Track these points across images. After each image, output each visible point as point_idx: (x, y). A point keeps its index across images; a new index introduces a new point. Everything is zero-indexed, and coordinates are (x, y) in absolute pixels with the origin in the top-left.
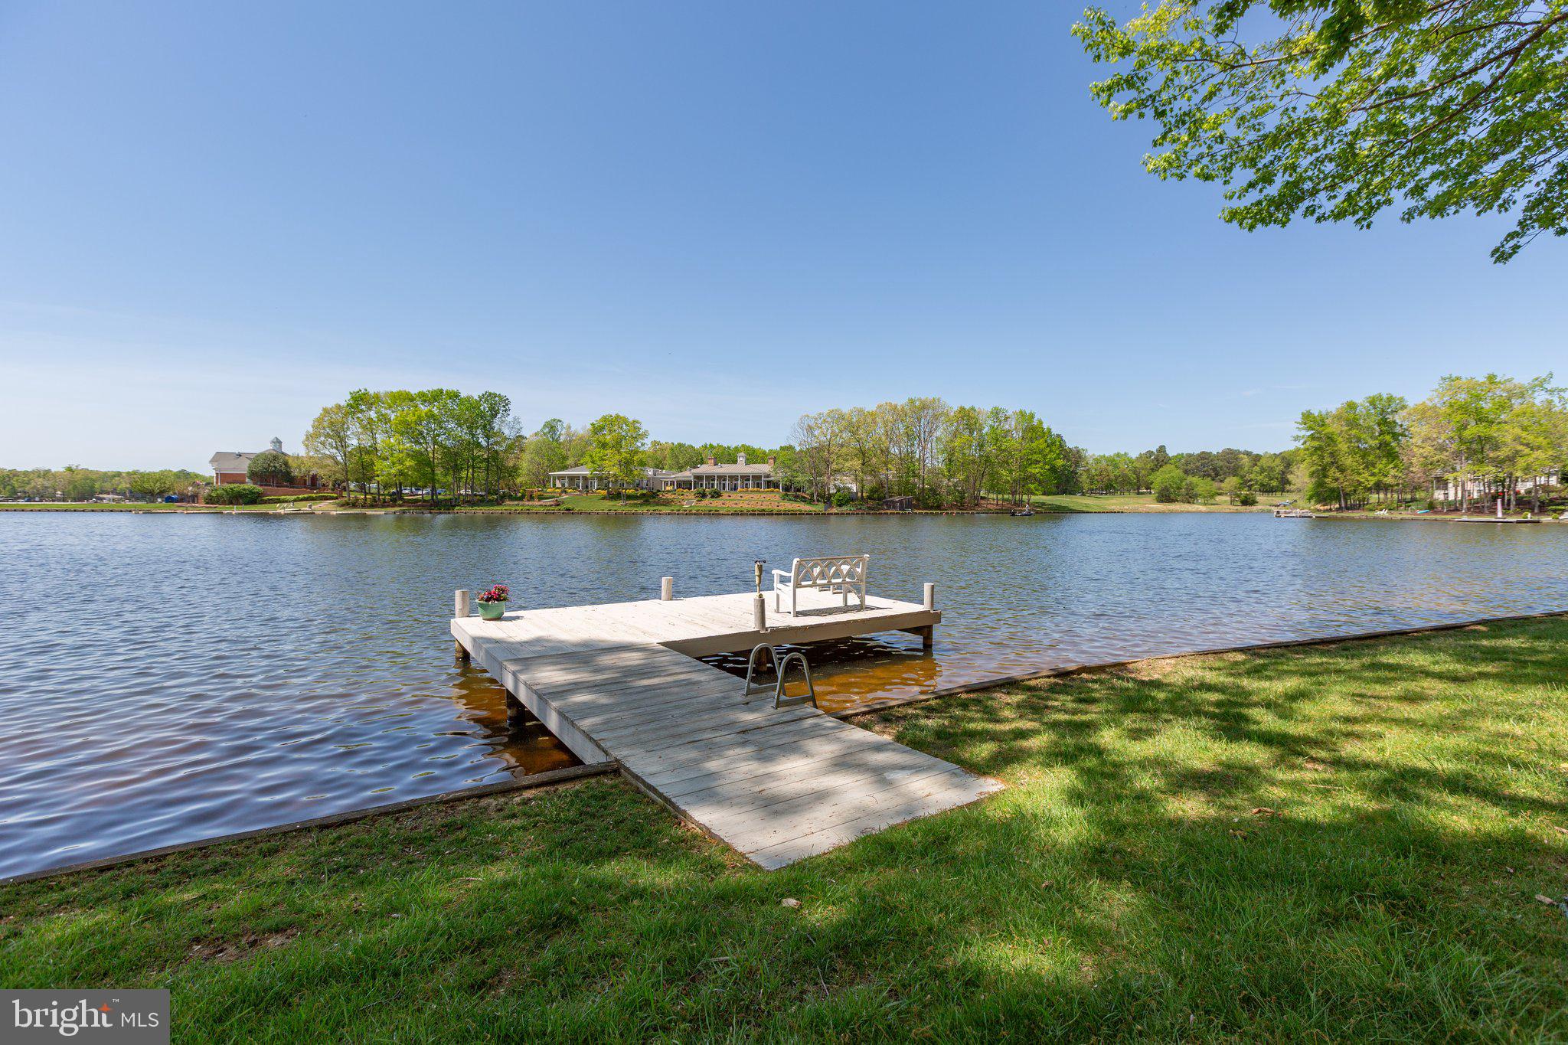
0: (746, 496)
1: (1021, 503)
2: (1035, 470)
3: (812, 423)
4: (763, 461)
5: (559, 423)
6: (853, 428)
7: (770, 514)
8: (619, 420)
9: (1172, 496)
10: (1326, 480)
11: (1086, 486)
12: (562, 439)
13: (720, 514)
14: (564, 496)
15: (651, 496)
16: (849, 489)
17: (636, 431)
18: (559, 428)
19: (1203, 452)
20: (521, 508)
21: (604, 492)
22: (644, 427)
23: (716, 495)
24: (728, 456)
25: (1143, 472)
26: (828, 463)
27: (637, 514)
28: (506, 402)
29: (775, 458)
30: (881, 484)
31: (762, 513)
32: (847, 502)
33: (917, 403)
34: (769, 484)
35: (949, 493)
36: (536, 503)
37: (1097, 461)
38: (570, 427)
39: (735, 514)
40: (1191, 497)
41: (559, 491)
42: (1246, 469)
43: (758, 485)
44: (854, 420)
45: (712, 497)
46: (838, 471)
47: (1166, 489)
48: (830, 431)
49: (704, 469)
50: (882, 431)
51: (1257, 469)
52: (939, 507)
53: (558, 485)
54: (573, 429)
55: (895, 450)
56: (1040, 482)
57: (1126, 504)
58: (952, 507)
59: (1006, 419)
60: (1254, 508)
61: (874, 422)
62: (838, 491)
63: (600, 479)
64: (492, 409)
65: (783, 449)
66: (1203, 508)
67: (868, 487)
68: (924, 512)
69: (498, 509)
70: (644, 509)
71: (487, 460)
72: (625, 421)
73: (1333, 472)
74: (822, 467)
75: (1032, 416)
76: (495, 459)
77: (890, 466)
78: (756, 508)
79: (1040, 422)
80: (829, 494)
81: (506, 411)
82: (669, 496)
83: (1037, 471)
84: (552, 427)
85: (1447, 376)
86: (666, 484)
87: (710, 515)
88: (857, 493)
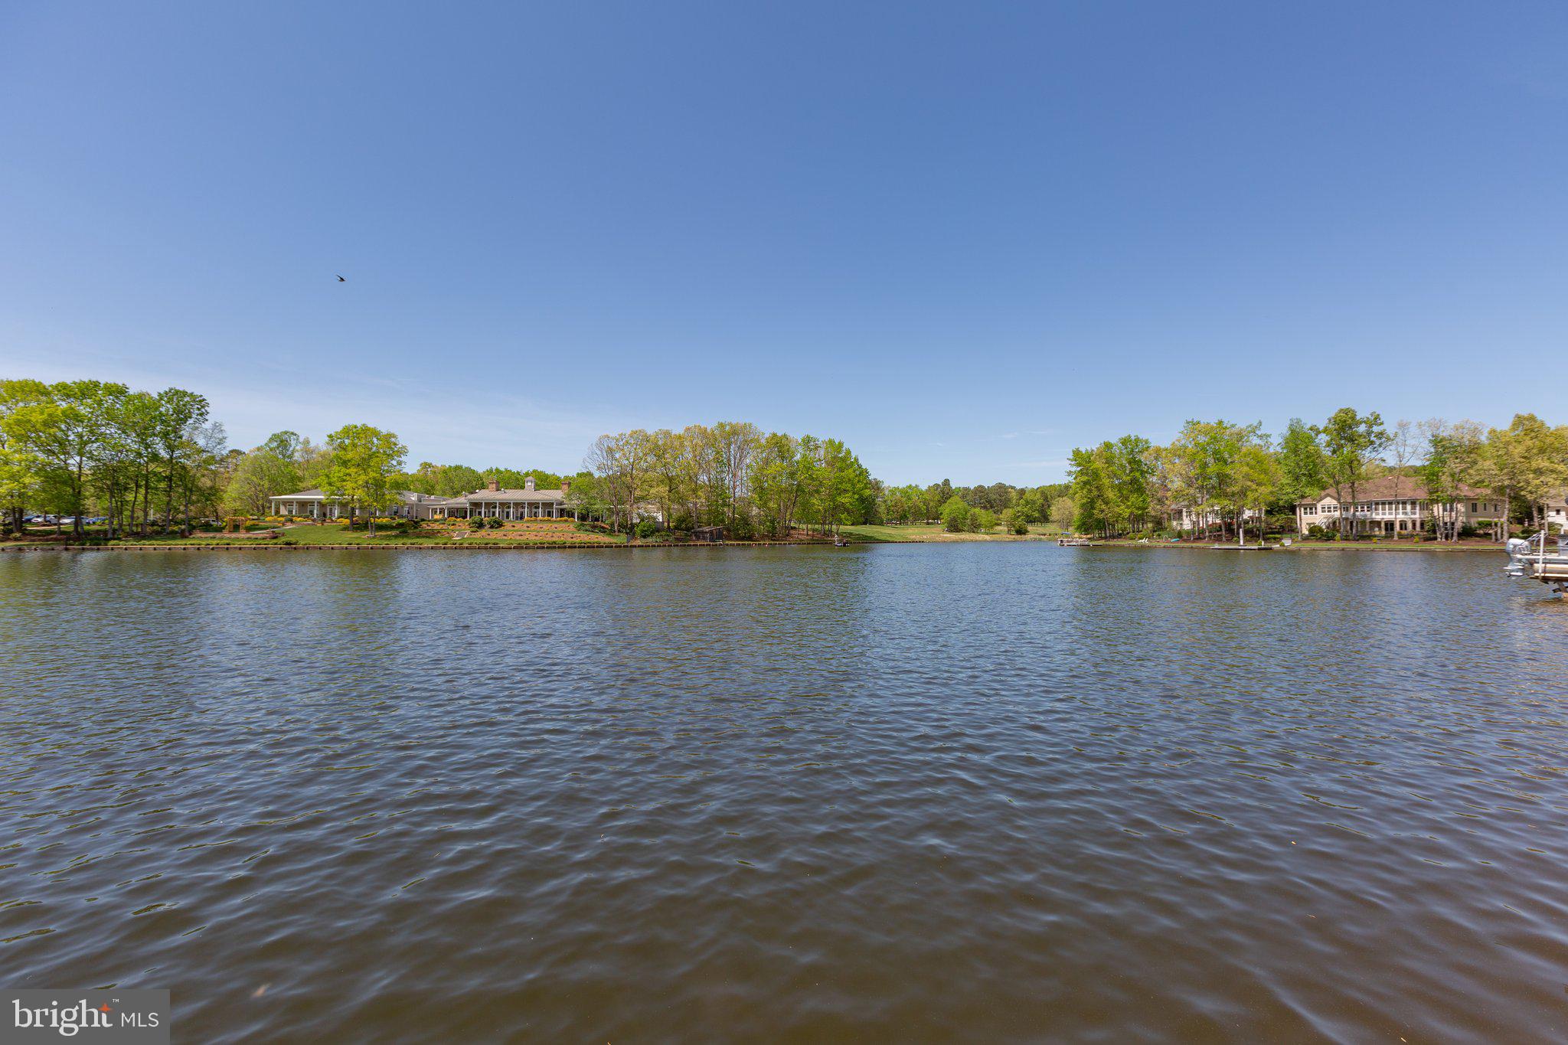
0: (534, 526)
1: (830, 533)
2: (845, 499)
3: (613, 445)
4: (557, 487)
5: (293, 437)
6: (659, 452)
7: (563, 547)
8: (366, 432)
9: (960, 526)
10: (1095, 511)
11: (884, 517)
12: (297, 456)
13: (499, 548)
14: (289, 526)
15: (410, 526)
16: (654, 518)
17: (391, 448)
18: (293, 443)
19: (980, 486)
20: (215, 542)
21: (347, 521)
22: (402, 441)
23: (497, 525)
24: (515, 481)
25: (932, 504)
26: (630, 489)
27: (389, 548)
28: (202, 403)
29: (569, 484)
30: (689, 514)
31: (552, 547)
32: (653, 533)
33: (728, 428)
34: (562, 512)
35: (760, 523)
36: (242, 535)
37: (893, 492)
38: (308, 442)
39: (519, 547)
40: (975, 527)
41: (282, 519)
42: (1014, 501)
43: (550, 514)
44: (660, 443)
45: (492, 527)
46: (639, 499)
47: (954, 519)
48: (632, 454)
49: (481, 495)
50: (690, 456)
51: (1022, 502)
52: (750, 538)
53: (283, 511)
54: (312, 444)
55: (703, 478)
56: (848, 511)
57: (925, 534)
58: (763, 537)
59: (817, 447)
60: (1028, 537)
61: (682, 445)
62: (642, 520)
63: (343, 505)
64: (178, 411)
65: (580, 475)
66: (987, 537)
67: (675, 516)
68: (735, 543)
69: (179, 544)
70: (399, 543)
71: (169, 479)
72: (376, 433)
73: (1099, 504)
74: (624, 493)
75: (841, 445)
76: (182, 478)
77: (699, 493)
78: (545, 540)
79: (848, 452)
80: (631, 524)
81: (201, 415)
82: (436, 526)
83: (847, 500)
84: (282, 441)
85: (1190, 420)
86: (435, 511)
87: (486, 548)
88: (663, 522)
